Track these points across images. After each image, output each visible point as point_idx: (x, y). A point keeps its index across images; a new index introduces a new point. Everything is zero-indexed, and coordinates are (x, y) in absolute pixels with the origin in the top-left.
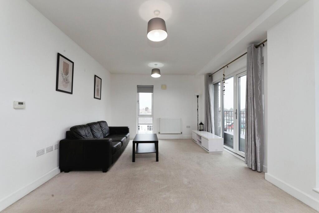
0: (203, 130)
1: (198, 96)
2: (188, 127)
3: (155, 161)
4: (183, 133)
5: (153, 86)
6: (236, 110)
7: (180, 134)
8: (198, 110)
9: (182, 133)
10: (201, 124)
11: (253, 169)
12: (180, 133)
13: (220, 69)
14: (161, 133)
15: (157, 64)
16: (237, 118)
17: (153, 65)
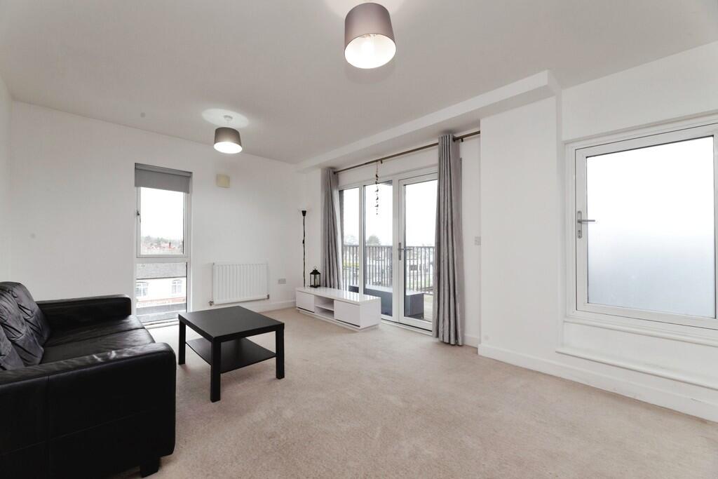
0: (319, 286)
1: (304, 213)
2: (282, 281)
3: (274, 379)
4: (271, 297)
5: (191, 173)
6: (400, 244)
7: (264, 299)
8: (304, 243)
9: (268, 296)
10: (315, 272)
11: (452, 342)
12: (266, 297)
13: (366, 164)
14: (215, 303)
15: (231, 118)
16: (400, 259)
17: (219, 116)
